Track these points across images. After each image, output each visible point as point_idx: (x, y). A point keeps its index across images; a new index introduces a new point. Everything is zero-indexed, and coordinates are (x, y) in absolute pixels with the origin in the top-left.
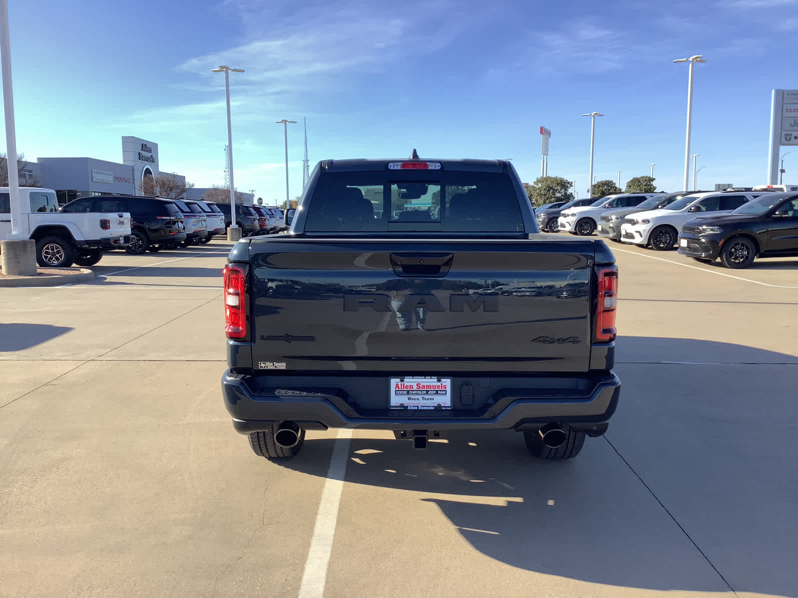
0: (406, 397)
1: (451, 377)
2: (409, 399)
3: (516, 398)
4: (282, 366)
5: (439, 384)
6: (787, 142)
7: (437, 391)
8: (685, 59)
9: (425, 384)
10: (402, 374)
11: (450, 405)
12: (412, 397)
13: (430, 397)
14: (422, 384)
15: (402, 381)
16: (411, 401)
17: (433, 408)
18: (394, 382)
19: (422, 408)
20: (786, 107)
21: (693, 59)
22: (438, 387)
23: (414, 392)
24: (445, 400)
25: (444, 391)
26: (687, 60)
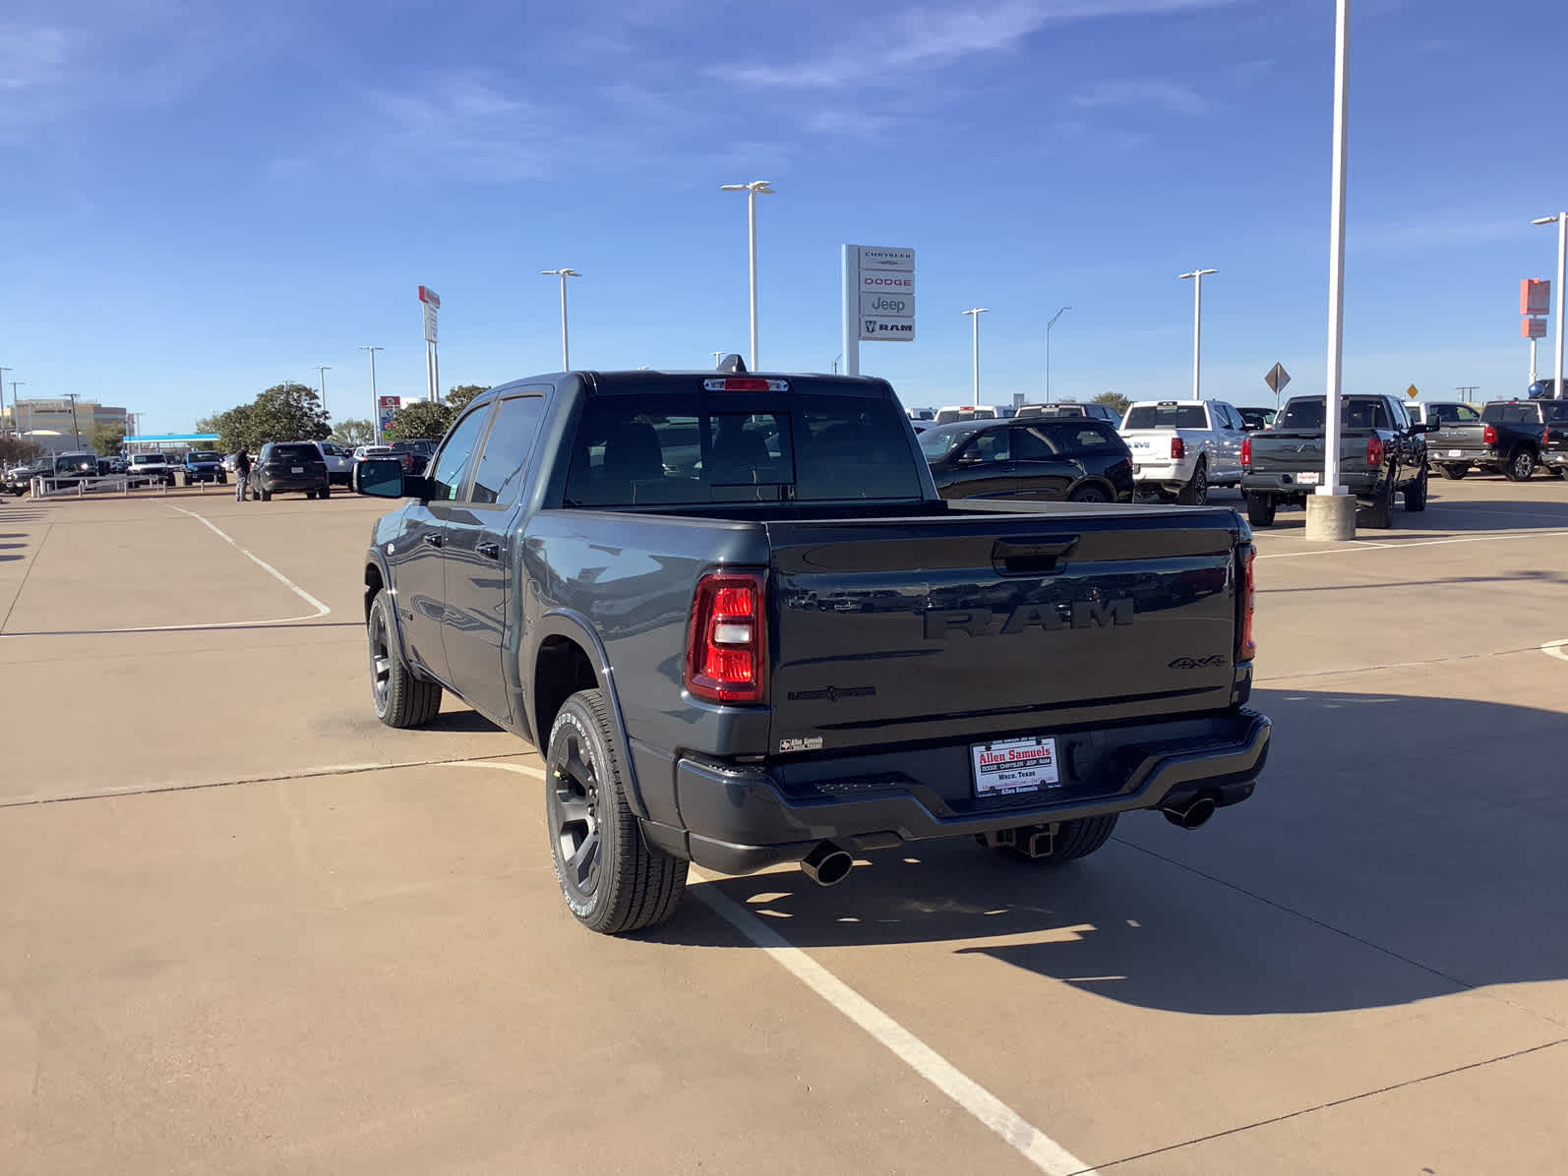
0: (996, 776)
1: (1055, 736)
2: (1001, 777)
3: (1160, 757)
4: (815, 743)
5: (1039, 747)
6: (868, 334)
7: (1038, 760)
8: (741, 186)
9: (1021, 750)
10: (987, 739)
11: (1057, 780)
12: (1007, 774)
13: (1031, 771)
14: (1016, 750)
15: (988, 749)
16: (1004, 781)
17: (1036, 789)
18: (978, 751)
19: (1022, 790)
20: (864, 275)
21: (755, 187)
22: (1039, 751)
23: (1007, 766)
24: (1050, 773)
25: (1047, 758)
26: (744, 187)
